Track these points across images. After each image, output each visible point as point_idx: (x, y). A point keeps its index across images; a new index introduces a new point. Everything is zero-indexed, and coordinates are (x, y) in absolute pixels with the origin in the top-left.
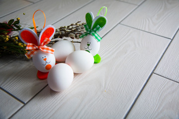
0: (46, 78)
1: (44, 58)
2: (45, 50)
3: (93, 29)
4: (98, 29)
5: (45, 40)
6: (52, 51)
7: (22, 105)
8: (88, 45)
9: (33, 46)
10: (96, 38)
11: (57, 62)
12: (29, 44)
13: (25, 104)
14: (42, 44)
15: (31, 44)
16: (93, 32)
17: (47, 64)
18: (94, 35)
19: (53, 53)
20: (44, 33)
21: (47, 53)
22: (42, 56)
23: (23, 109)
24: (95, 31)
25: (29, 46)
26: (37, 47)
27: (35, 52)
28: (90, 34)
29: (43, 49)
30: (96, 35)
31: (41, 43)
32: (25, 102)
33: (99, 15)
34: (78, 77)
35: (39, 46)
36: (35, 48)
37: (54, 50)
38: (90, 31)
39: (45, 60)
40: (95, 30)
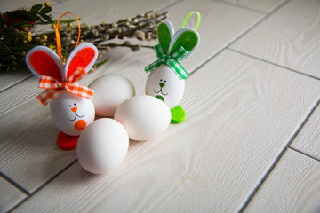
0: (74, 147)
1: (73, 106)
2: (75, 92)
3: (171, 54)
4: (181, 54)
5: (77, 72)
6: (90, 93)
7: (25, 196)
8: (162, 85)
9: (53, 82)
10: (178, 71)
11: (98, 116)
12: (44, 77)
13: (30, 195)
14: (71, 78)
15: (49, 78)
16: (172, 60)
17: (78, 119)
18: (173, 65)
19: (92, 97)
20: (75, 57)
21: (78, 97)
22: (69, 102)
23: (26, 204)
24: (176, 59)
25: (45, 81)
26: (60, 84)
27: (56, 95)
28: (165, 63)
29: (72, 88)
30: (177, 66)
31: (68, 77)
32: (31, 192)
33: (184, 26)
34: (137, 148)
35: (64, 82)
36: (56, 86)
37: (93, 91)
38: (166, 59)
39: (75, 110)
40: (175, 55)
